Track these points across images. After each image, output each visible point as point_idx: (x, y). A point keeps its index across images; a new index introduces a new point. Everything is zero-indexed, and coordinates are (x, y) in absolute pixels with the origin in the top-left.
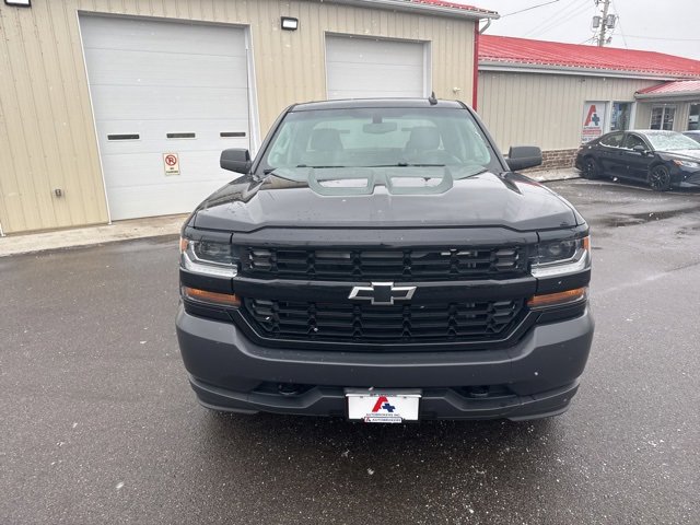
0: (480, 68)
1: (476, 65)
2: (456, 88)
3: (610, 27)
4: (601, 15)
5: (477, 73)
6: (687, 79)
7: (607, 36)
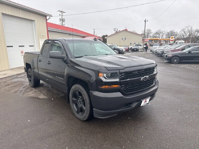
0: (48, 30)
1: (47, 29)
2: (43, 35)
3: (64, 22)
4: (61, 18)
5: (48, 31)
6: (89, 36)
7: (63, 24)
